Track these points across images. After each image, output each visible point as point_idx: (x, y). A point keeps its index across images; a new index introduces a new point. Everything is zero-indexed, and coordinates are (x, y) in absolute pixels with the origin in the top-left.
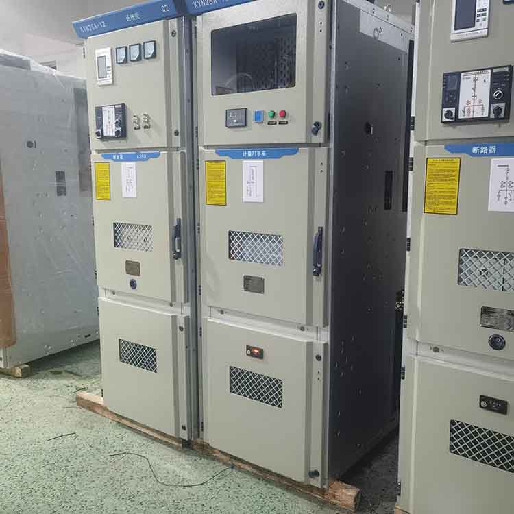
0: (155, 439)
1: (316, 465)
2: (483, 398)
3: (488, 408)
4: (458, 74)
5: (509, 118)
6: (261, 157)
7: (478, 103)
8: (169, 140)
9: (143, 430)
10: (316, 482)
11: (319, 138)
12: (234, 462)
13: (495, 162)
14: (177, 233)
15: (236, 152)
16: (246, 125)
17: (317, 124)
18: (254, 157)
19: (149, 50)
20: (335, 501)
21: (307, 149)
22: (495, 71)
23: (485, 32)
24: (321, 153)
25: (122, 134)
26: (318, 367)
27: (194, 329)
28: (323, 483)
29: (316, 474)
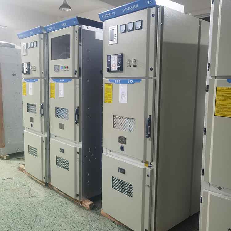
0: (38, 183)
1: (78, 193)
2: (119, 169)
3: (120, 172)
4: (110, 55)
5: (123, 71)
6: (63, 82)
7: (115, 65)
8: (41, 75)
9: (35, 179)
10: (78, 199)
11: (76, 76)
12: (59, 192)
13: (121, 85)
14: (42, 107)
15: (57, 79)
16: (59, 71)
17: (76, 71)
18: (61, 82)
19: (35, 45)
20: (85, 206)
21: (74, 79)
22: (119, 55)
23: (116, 42)
24: (78, 80)
25: (29, 72)
26: (78, 156)
27: (47, 142)
28: (80, 199)
29: (77, 195)
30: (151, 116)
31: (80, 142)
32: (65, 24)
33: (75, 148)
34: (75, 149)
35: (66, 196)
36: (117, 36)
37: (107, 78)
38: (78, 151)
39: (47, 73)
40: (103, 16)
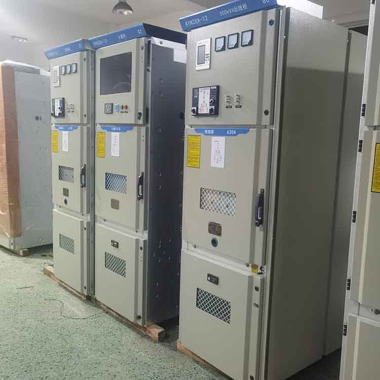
0: (75, 295)
1: (140, 313)
2: (209, 275)
3: (211, 281)
4: (198, 89)
5: (218, 114)
6: (119, 131)
7: (205, 105)
8: (82, 119)
9: (70, 289)
10: (140, 323)
11: (141, 122)
12: (108, 311)
13: (214, 138)
14: (83, 172)
15: (108, 127)
16: (112, 113)
17: (140, 114)
18: (116, 131)
19: (74, 69)
20: (150, 335)
21: (136, 127)
22: (212, 88)
23: (208, 67)
24: (143, 129)
25: (62, 115)
26: (141, 253)
27: (91, 229)
28: (144, 323)
29: (139, 317)
30: (263, 190)
31: (144, 230)
32: (124, 35)
33: (136, 239)
34: (137, 241)
35: (120, 319)
36: (209, 56)
37: (191, 126)
38: (141, 245)
39: (92, 116)
40: (188, 23)
